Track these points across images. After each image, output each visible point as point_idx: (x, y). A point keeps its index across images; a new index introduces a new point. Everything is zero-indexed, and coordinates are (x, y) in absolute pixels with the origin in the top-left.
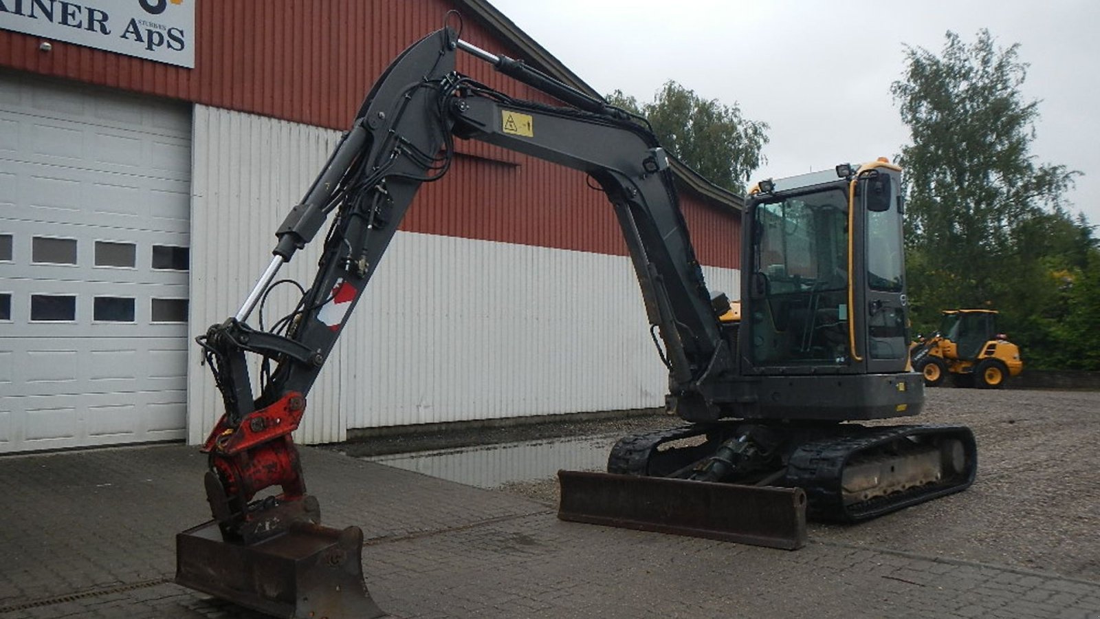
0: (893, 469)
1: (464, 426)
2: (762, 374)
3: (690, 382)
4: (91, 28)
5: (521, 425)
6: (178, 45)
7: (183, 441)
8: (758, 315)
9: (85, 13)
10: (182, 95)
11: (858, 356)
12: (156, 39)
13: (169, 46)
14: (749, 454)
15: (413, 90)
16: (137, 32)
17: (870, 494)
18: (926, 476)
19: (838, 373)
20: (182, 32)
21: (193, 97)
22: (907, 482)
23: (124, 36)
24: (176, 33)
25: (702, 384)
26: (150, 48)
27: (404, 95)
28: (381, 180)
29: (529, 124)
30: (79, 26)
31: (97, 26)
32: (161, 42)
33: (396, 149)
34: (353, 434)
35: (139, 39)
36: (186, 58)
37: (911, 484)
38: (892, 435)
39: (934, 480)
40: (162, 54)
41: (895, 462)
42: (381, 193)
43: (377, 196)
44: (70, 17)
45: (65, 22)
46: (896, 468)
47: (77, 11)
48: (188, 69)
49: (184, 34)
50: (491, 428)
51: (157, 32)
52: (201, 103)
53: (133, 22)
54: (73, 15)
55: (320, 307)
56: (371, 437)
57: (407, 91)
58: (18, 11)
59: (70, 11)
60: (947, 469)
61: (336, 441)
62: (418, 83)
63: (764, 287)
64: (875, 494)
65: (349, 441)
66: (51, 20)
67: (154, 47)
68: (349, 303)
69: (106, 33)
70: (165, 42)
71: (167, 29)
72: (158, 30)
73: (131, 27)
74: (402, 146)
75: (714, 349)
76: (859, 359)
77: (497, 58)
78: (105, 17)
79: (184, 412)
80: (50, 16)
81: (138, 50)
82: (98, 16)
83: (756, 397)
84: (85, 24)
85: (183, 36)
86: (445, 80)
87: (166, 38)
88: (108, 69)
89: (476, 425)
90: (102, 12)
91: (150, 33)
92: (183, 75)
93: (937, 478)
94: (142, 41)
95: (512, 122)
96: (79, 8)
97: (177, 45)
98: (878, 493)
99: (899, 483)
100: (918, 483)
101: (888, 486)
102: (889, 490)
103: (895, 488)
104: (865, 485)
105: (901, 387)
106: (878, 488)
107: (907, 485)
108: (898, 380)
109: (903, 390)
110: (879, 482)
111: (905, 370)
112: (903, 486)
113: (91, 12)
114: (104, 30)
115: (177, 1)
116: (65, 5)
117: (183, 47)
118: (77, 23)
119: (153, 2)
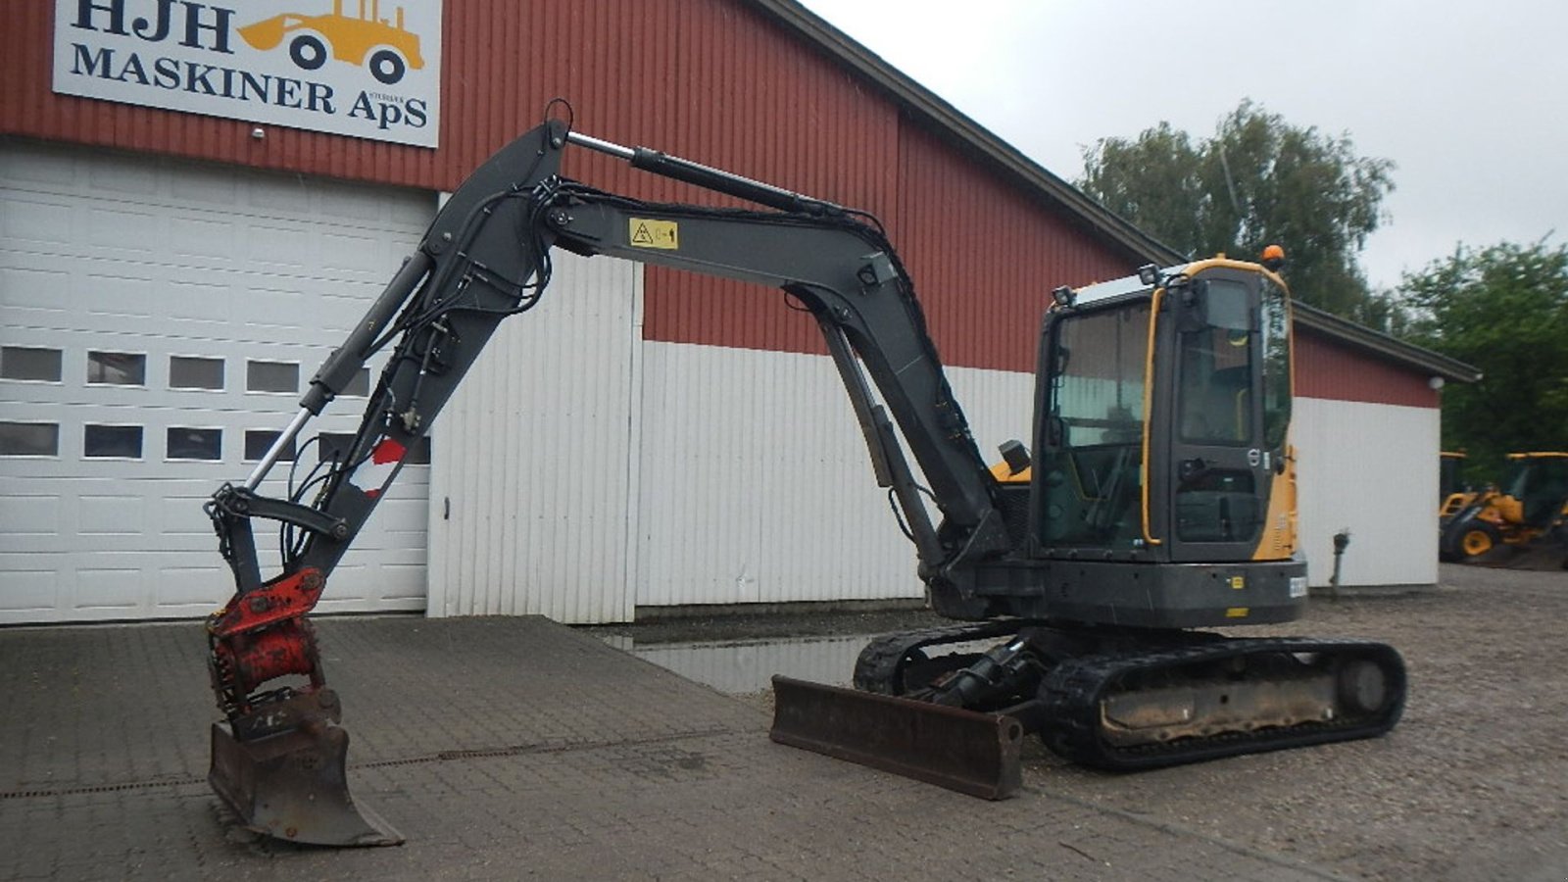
0: (1224, 699)
1: (805, 608)
2: (1052, 558)
3: (940, 565)
4: (312, 106)
5: (891, 610)
6: (419, 121)
7: (423, 612)
8: (1055, 475)
9: (306, 89)
10: (424, 183)
11: (1153, 538)
12: (391, 114)
13: (407, 121)
14: (1016, 668)
15: (498, 201)
16: (367, 107)
17: (1172, 733)
18: (1298, 712)
19: (1133, 561)
20: (423, 105)
21: (437, 184)
22: (1255, 719)
23: (352, 114)
24: (415, 106)
25: (953, 568)
26: (383, 126)
27: (482, 209)
28: (440, 316)
29: (672, 233)
30: (298, 105)
31: (319, 104)
32: (397, 120)
33: (465, 276)
34: (642, 614)
35: (371, 116)
36: (428, 136)
37: (1265, 723)
38: (1211, 650)
39: (1318, 718)
40: (398, 133)
41: (1233, 690)
42: (440, 333)
43: (434, 335)
44: (287, 96)
45: (281, 102)
46: (1232, 699)
47: (295, 86)
48: (433, 150)
49: (427, 106)
50: (844, 613)
51: (392, 106)
53: (363, 96)
54: (291, 93)
55: (354, 468)
56: (671, 618)
57: (486, 205)
58: (227, 93)
59: (288, 88)
60: (1346, 704)
61: (621, 621)
62: (502, 193)
63: (1057, 437)
64: (1183, 733)
65: (637, 622)
66: (265, 100)
67: (388, 124)
68: (395, 463)
69: (331, 112)
70: (402, 119)
71: (405, 101)
72: (394, 103)
73: (361, 101)
74: (474, 272)
75: (979, 521)
76: (1156, 541)
77: (631, 152)
78: (330, 93)
79: (424, 577)
80: (263, 96)
81: (369, 129)
82: (321, 92)
83: (1042, 588)
84: (305, 103)
85: (424, 108)
86: (539, 187)
87: (404, 112)
88: (333, 156)
89: (823, 607)
90: (324, 86)
91: (384, 108)
92: (425, 157)
93: (1324, 716)
94: (374, 118)
95: (646, 231)
96: (298, 83)
97: (417, 120)
98: (1190, 732)
99: (1237, 720)
100: (1281, 722)
101: (1213, 723)
102: (1216, 729)
103: (1230, 727)
104: (1162, 719)
105: (1237, 583)
106: (1190, 725)
107: (1256, 725)
108: (1232, 573)
109: (1239, 587)
110: (1193, 716)
111: (1256, 557)
112: (1248, 726)
113: (313, 87)
114: (327, 109)
115: (418, 64)
116: (282, 82)
117: (424, 122)
118: (295, 102)
119: (388, 67)
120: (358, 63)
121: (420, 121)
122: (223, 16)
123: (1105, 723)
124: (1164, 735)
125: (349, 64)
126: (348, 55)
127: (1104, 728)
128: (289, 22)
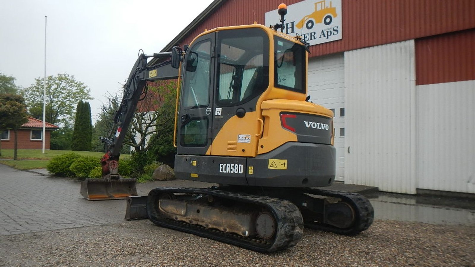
0: (198, 211)
4: (311, 39)
9: (310, 34)
10: (340, 50)
13: (334, 34)
16: (324, 34)
17: (179, 218)
18: (230, 227)
20: (337, 27)
21: (343, 50)
22: (211, 224)
23: (320, 37)
24: (335, 29)
26: (328, 38)
29: (156, 72)
31: (313, 37)
35: (324, 36)
36: (339, 36)
37: (215, 227)
39: (241, 233)
40: (332, 38)
46: (201, 211)
48: (341, 40)
49: (339, 27)
52: (346, 51)
53: (323, 31)
54: (307, 37)
56: (435, 195)
59: (306, 36)
64: (183, 220)
65: (417, 195)
67: (329, 37)
70: (332, 34)
71: (333, 28)
72: (330, 30)
73: (322, 33)
78: (315, 34)
79: (344, 171)
81: (324, 40)
82: (313, 34)
84: (310, 39)
87: (333, 32)
90: (314, 32)
91: (328, 32)
92: (339, 43)
93: (244, 234)
95: (151, 73)
96: (308, 34)
97: (336, 33)
98: (185, 220)
99: (203, 222)
100: (222, 229)
101: (194, 220)
102: (194, 222)
103: (200, 223)
104: (175, 212)
105: (194, 163)
106: (186, 217)
107: (210, 226)
108: (192, 159)
109: (195, 165)
110: (185, 215)
111: (206, 154)
112: (207, 225)
113: (311, 34)
114: (314, 38)
115: (335, 16)
116: (305, 35)
117: (338, 32)
118: (307, 39)
119: (328, 21)
120: (321, 22)
121: (337, 32)
122: (293, 23)
123: (160, 208)
124: (176, 218)
125: (319, 23)
126: (318, 21)
127: (159, 209)
128: (306, 19)
